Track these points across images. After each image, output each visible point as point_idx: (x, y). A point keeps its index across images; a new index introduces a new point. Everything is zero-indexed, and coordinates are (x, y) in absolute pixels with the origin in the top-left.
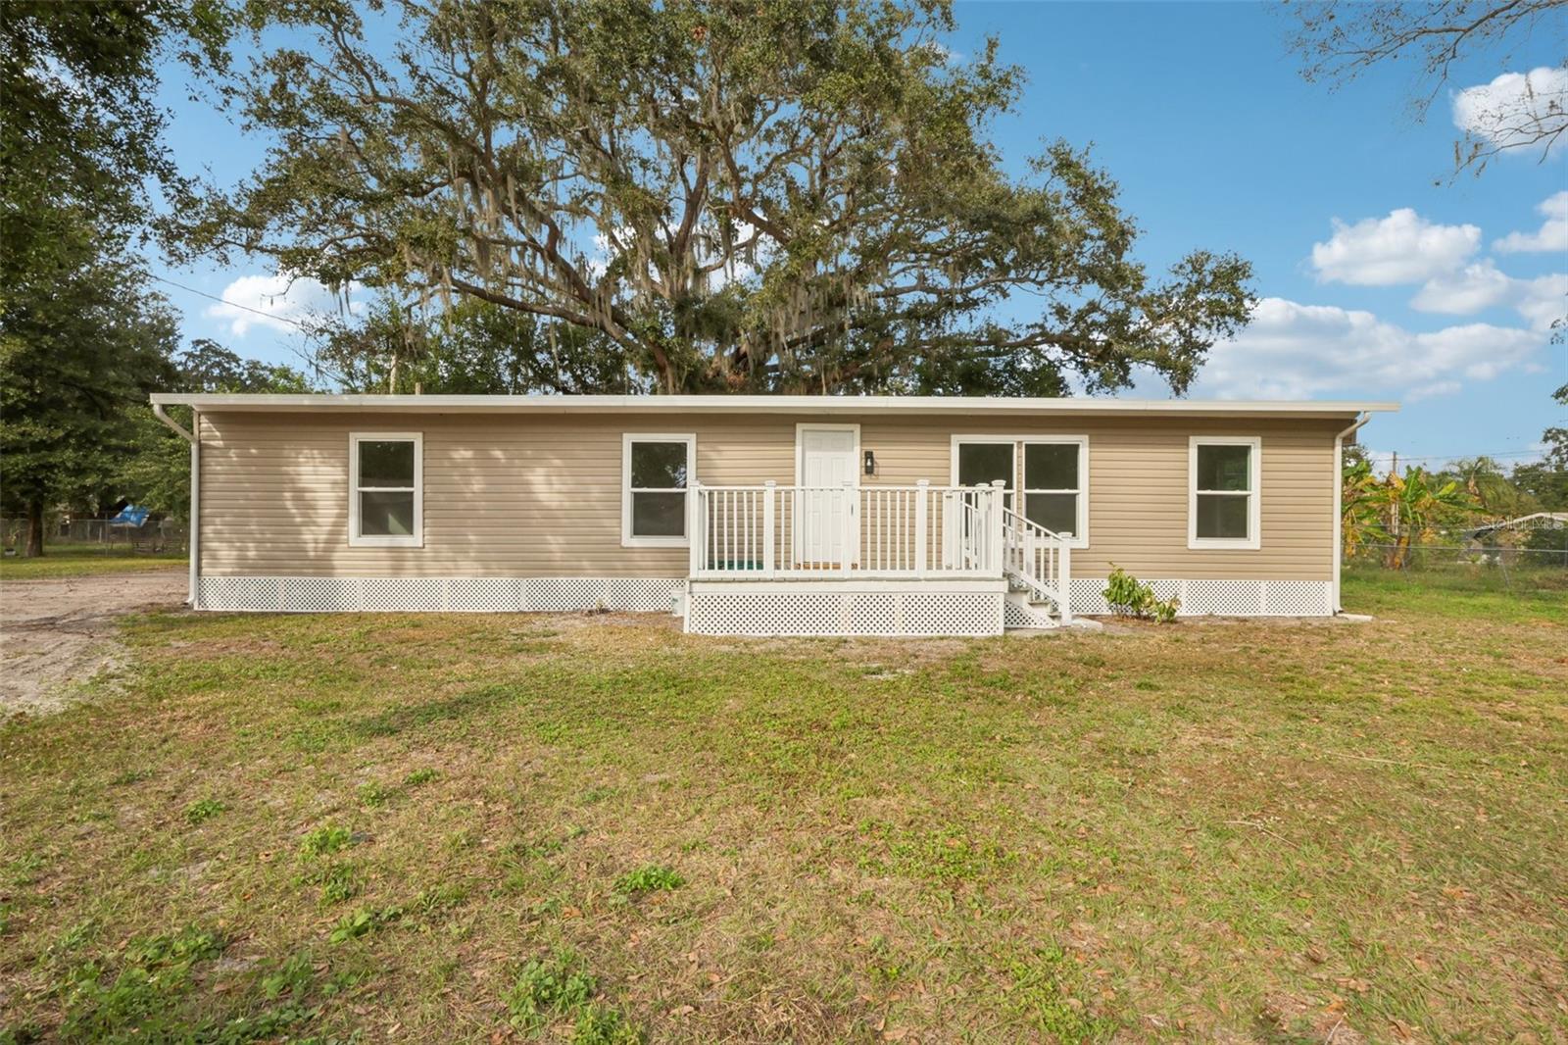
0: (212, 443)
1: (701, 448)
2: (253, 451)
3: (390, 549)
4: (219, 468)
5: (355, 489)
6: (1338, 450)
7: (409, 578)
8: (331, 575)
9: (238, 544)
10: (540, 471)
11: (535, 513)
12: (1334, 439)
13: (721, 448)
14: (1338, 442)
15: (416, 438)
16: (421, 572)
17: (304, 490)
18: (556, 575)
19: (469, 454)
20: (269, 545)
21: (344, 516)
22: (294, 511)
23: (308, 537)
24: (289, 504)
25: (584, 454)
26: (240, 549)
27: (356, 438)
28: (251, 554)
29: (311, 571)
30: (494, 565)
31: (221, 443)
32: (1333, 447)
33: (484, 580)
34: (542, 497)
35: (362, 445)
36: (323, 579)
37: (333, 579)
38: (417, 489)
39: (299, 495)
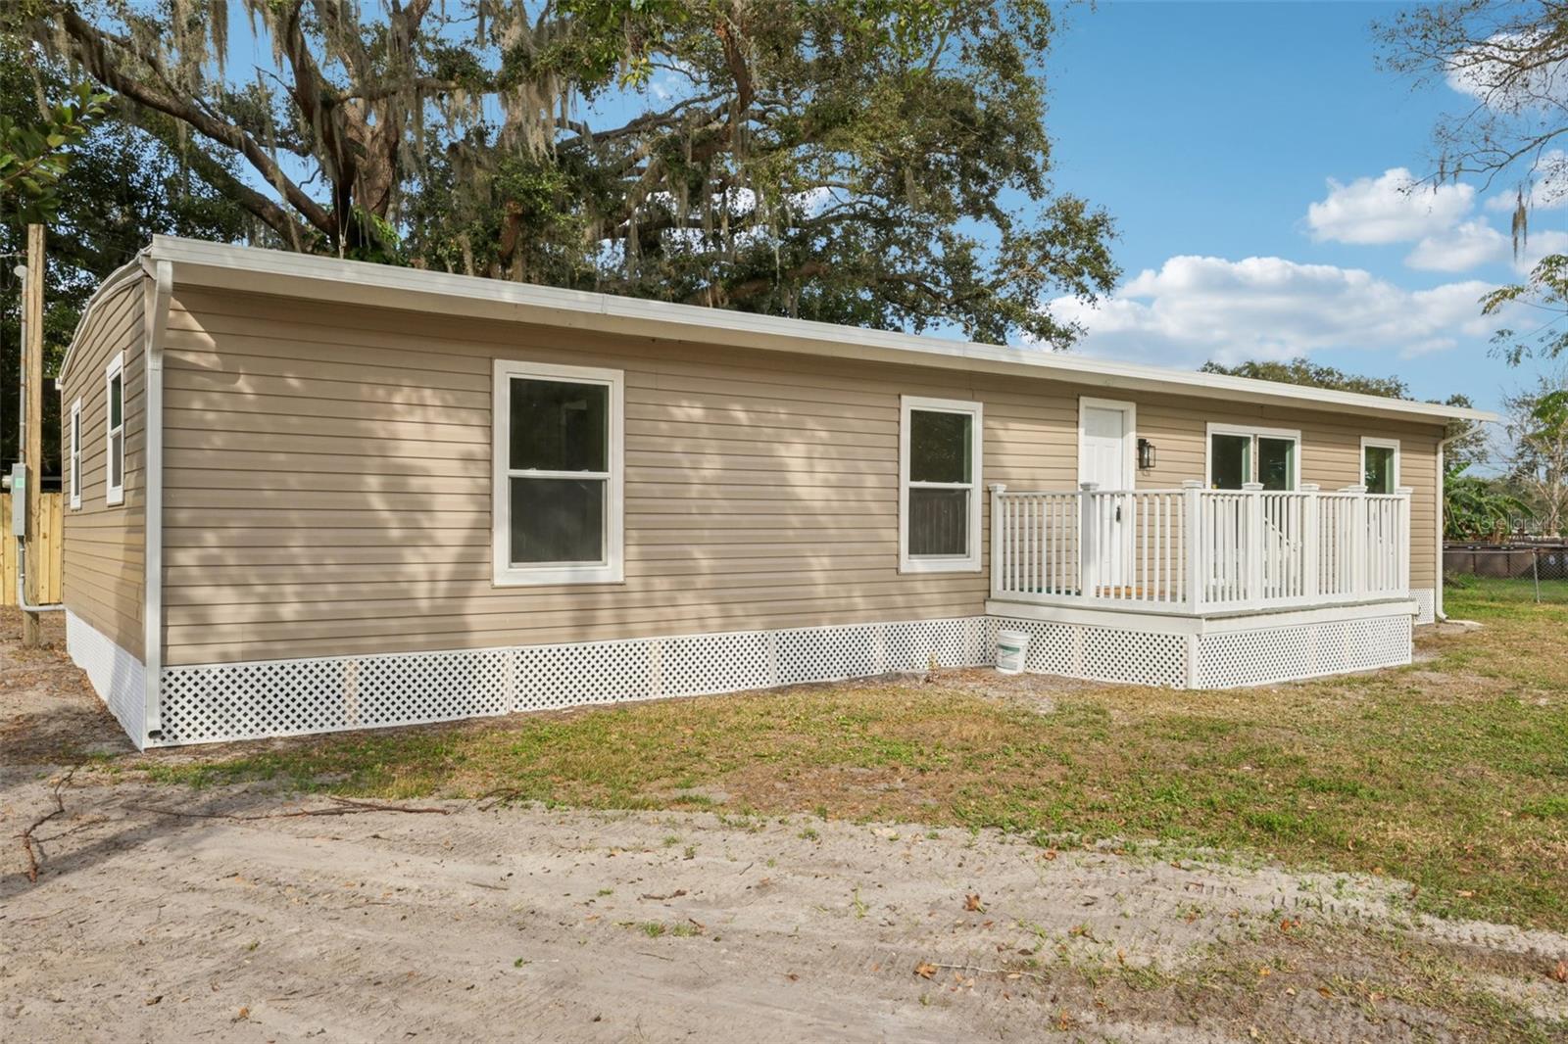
0: (191, 358)
1: (991, 423)
2: (294, 383)
3: (573, 589)
4: (210, 416)
5: (504, 473)
6: (1441, 456)
7: (604, 642)
8: (462, 645)
9: (261, 589)
10: (799, 449)
11: (795, 521)
12: (1436, 445)
13: (1012, 425)
14: (1440, 448)
15: (612, 379)
16: (624, 629)
17: (405, 473)
18: (817, 623)
19: (698, 413)
20: (332, 588)
21: (484, 527)
22: (386, 515)
23: (419, 570)
24: (377, 502)
25: (858, 425)
26: (265, 602)
27: (507, 370)
28: (288, 611)
29: (421, 639)
30: (737, 610)
31: (214, 358)
32: (1436, 454)
33: (723, 635)
34: (803, 492)
35: (516, 384)
36: (450, 654)
37: (470, 653)
38: (615, 476)
39: (397, 478)
